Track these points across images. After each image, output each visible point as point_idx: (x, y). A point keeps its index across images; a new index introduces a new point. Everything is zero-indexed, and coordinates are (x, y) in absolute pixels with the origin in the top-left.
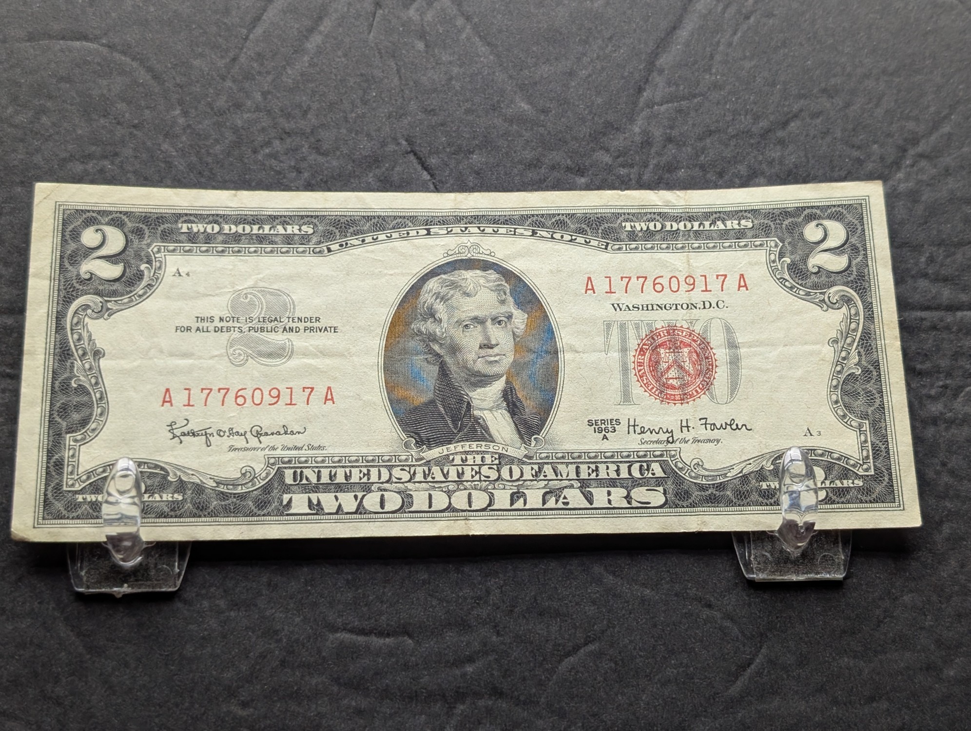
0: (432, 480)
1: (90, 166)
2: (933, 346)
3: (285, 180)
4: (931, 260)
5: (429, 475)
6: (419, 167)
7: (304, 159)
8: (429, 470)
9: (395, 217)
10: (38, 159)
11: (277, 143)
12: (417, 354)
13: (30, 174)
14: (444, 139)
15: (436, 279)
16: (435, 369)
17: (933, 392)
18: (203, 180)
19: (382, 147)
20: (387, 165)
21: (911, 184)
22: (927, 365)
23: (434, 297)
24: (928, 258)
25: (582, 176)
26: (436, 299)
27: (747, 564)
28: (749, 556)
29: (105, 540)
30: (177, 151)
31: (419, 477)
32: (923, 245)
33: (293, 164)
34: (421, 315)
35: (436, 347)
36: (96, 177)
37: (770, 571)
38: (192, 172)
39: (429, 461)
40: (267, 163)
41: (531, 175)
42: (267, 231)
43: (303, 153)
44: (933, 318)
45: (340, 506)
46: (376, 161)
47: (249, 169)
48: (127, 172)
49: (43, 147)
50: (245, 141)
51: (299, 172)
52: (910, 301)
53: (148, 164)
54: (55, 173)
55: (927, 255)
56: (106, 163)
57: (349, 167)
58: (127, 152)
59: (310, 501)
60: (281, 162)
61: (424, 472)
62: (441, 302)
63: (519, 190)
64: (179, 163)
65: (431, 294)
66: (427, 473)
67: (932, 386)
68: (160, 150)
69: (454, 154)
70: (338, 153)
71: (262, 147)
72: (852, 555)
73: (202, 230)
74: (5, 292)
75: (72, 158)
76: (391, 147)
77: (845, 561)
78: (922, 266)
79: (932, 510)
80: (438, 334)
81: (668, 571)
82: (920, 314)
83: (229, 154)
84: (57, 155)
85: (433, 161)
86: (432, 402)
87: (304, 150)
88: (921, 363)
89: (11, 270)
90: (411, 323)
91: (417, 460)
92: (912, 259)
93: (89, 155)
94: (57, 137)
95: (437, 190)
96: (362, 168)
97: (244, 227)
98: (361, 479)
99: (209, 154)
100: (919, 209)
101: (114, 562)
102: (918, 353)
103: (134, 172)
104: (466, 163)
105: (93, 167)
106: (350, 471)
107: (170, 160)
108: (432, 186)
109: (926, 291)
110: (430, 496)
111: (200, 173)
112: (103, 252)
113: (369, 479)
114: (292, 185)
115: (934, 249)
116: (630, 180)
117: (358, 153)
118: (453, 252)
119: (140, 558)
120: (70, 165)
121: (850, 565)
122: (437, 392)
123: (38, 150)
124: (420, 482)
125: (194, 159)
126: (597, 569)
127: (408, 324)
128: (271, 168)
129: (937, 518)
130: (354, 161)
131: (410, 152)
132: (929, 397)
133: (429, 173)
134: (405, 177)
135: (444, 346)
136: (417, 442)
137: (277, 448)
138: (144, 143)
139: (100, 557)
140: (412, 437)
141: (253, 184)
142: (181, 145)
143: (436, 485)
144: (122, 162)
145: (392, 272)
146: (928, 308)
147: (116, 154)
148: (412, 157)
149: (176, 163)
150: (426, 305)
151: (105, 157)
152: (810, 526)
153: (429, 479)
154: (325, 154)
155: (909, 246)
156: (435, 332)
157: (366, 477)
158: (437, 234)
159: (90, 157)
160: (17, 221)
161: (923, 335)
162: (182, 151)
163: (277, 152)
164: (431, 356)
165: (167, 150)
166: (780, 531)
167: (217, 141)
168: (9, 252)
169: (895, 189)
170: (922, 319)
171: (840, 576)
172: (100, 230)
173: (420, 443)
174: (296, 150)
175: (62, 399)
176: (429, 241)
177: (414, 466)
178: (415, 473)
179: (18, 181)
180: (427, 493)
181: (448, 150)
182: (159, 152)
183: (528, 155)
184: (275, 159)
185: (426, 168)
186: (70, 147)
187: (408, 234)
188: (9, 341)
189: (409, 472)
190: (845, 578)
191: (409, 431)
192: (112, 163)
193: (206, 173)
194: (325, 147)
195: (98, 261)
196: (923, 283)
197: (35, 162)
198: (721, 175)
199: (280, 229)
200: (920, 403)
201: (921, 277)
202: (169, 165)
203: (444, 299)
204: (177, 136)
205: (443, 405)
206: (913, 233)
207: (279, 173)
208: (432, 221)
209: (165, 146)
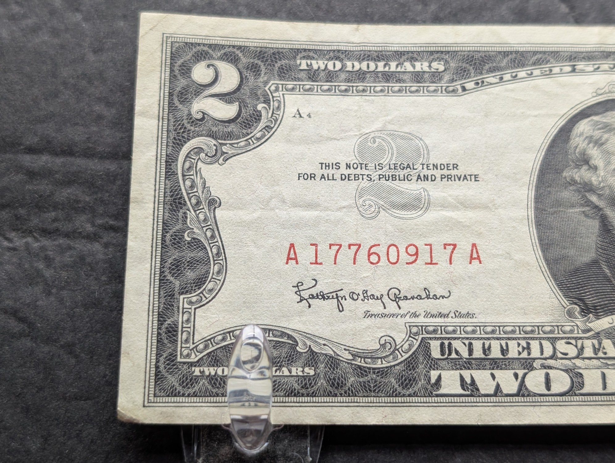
0: (603, 356)
3: (410, 14)
5: (599, 350)
8: (600, 344)
9: (535, 53)
12: (573, 206)
15: (586, 121)
16: (595, 225)
18: (321, 14)
23: (586, 141)
26: (589, 144)
31: (588, 352)
34: (573, 162)
35: (594, 199)
39: (598, 333)
42: (393, 68)
45: (498, 386)
59: (462, 379)
61: (594, 346)
62: (594, 147)
65: (582, 138)
66: (597, 346)
73: (323, 67)
74: (107, 135)
80: (595, 183)
86: (595, 262)
89: (114, 111)
90: (562, 171)
91: (585, 331)
97: (368, 64)
98: (520, 353)
101: (236, 448)
106: (507, 344)
108: (572, 20)
110: (604, 376)
112: (216, 89)
113: (529, 354)
118: (603, 91)
119: (266, 444)
122: (600, 250)
124: (590, 359)
127: (559, 172)
135: (602, 198)
136: (582, 310)
137: (420, 315)
139: (220, 441)
140: (576, 304)
141: (376, 17)
143: (609, 362)
145: (536, 113)
150: (578, 150)
153: (601, 354)
156: (590, 181)
157: (526, 352)
158: (582, 71)
164: (588, 208)
168: (111, 90)
172: (213, 65)
173: (586, 311)
175: (175, 254)
176: (576, 79)
177: (580, 338)
178: (582, 348)
179: (120, 14)
180: (598, 373)
187: (551, 71)
188: (112, 189)
189: (576, 346)
191: (571, 297)
195: (211, 100)
199: (408, 66)
203: (599, 143)
205: (608, 266)
208: (575, 58)
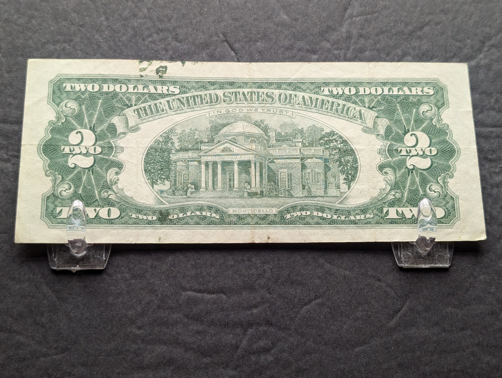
1: (57, 47)
2: (497, 146)
4: (497, 101)
6: (230, 49)
7: (169, 44)
10: (30, 43)
11: (155, 35)
13: (26, 51)
14: (243, 34)
17: (497, 170)
19: (210, 38)
20: (213, 48)
21: (487, 61)
22: (494, 156)
24: (495, 100)
25: (315, 54)
27: (399, 259)
28: (400, 255)
29: (67, 242)
30: (103, 39)
32: (493, 93)
33: (163, 46)
36: (61, 52)
37: (411, 263)
38: (111, 50)
40: (150, 46)
41: (288, 54)
43: (169, 41)
44: (497, 131)
46: (207, 45)
47: (141, 49)
48: (77, 50)
49: (33, 36)
50: (138, 34)
51: (167, 51)
52: (486, 122)
53: (88, 46)
54: (39, 50)
55: (495, 98)
56: (66, 45)
57: (193, 48)
58: (77, 39)
60: (157, 45)
63: (281, 61)
64: (104, 45)
67: (496, 167)
68: (94, 38)
69: (248, 42)
70: (187, 41)
71: (147, 37)
72: (454, 254)
75: (48, 42)
76: (215, 38)
77: (450, 258)
78: (492, 104)
79: (495, 231)
81: (358, 262)
82: (490, 129)
83: (130, 41)
84: (40, 41)
85: (237, 46)
87: (169, 39)
88: (491, 155)
92: (487, 100)
93: (57, 41)
94: (40, 31)
95: (239, 61)
96: (200, 49)
99: (119, 41)
100: (491, 74)
102: (489, 150)
103: (81, 50)
104: (254, 47)
105: (59, 47)
107: (99, 44)
109: (494, 117)
111: (115, 51)
114: (163, 58)
115: (498, 95)
116: (340, 57)
117: (198, 41)
120: (47, 46)
121: (452, 260)
123: (30, 38)
125: (112, 43)
126: (321, 261)
128: (152, 48)
129: (498, 236)
130: (195, 45)
131: (225, 41)
132: (495, 173)
133: (235, 52)
134: (222, 54)
138: (86, 35)
142: (105, 36)
144: (74, 45)
146: (495, 126)
147: (71, 41)
148: (225, 44)
149: (103, 46)
151: (66, 42)
152: (433, 240)
154: (180, 42)
155: (486, 94)
159: (58, 41)
160: (20, 75)
161: (492, 140)
162: (106, 39)
163: (155, 40)
165: (98, 39)
166: (417, 242)
167: (124, 34)
169: (478, 64)
170: (492, 132)
171: (447, 266)
174: (165, 39)
181: (245, 40)
182: (94, 40)
183: (287, 43)
184: (154, 44)
185: (233, 49)
186: (47, 36)
190: (450, 267)
192: (69, 45)
193: (118, 51)
194: (180, 37)
196: (492, 113)
197: (29, 44)
198: (388, 55)
200: (490, 176)
201: (492, 110)
202: (99, 46)
204: (103, 31)
206: (488, 86)
207: (156, 51)
209: (97, 36)
